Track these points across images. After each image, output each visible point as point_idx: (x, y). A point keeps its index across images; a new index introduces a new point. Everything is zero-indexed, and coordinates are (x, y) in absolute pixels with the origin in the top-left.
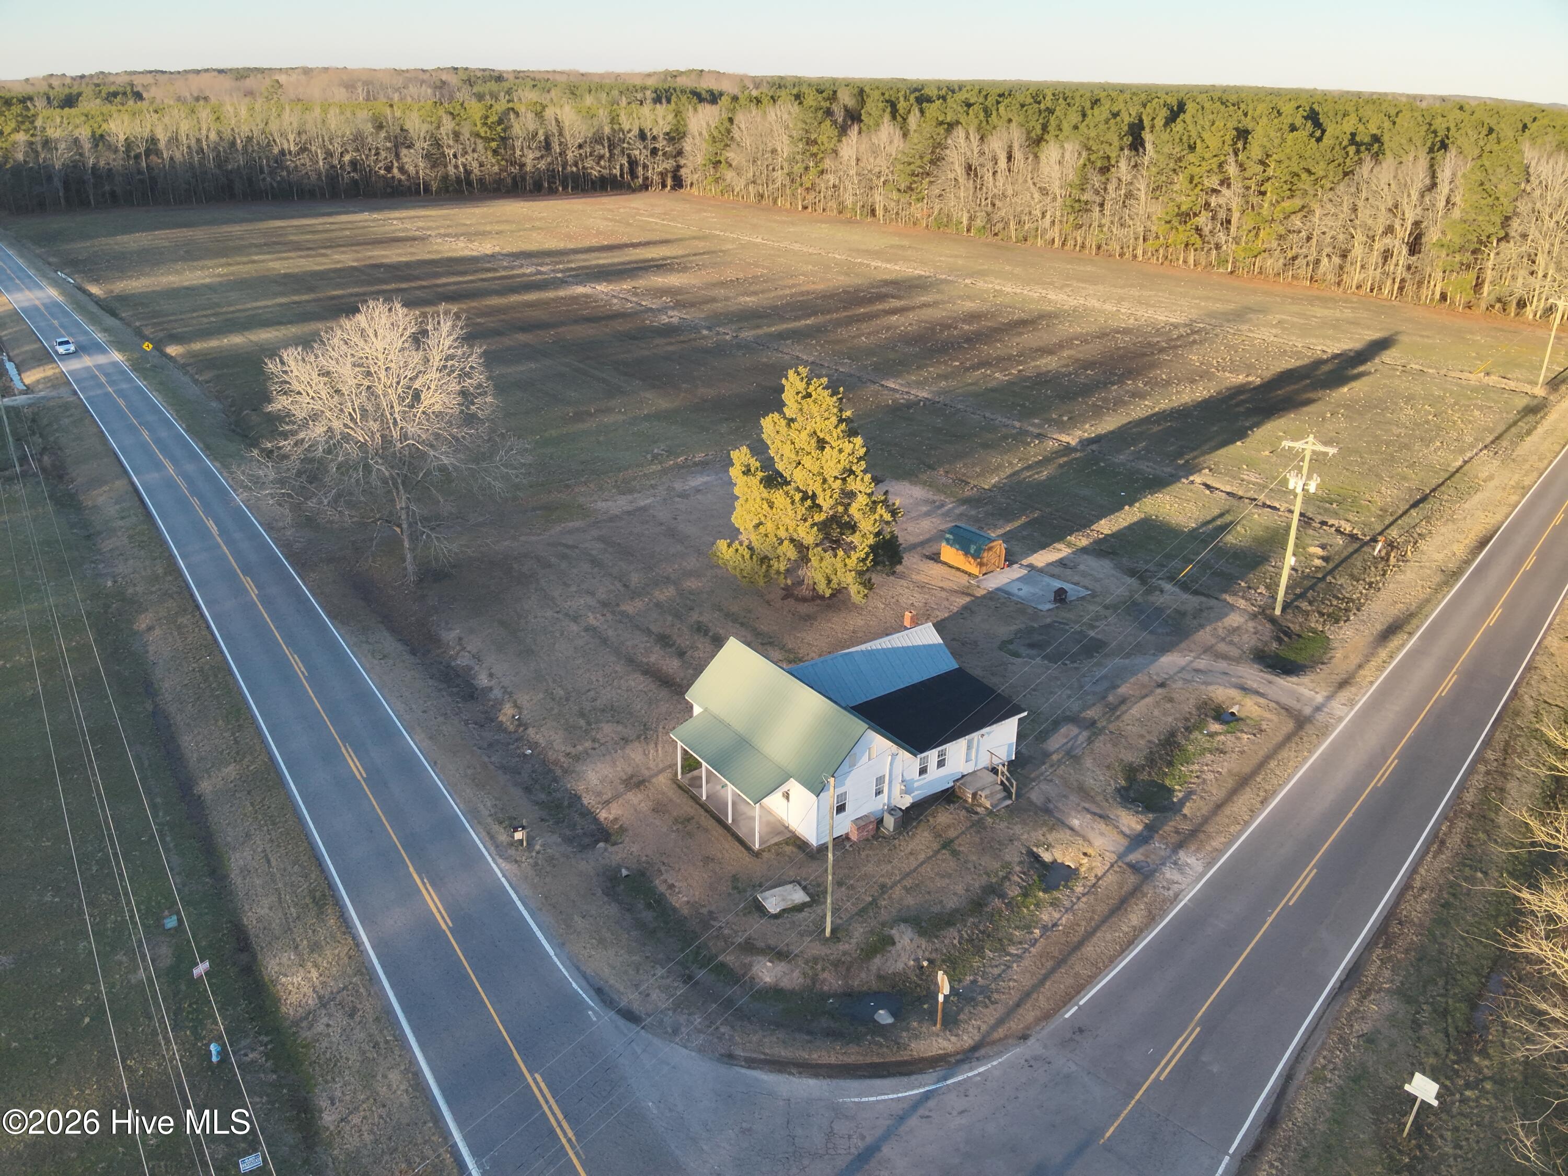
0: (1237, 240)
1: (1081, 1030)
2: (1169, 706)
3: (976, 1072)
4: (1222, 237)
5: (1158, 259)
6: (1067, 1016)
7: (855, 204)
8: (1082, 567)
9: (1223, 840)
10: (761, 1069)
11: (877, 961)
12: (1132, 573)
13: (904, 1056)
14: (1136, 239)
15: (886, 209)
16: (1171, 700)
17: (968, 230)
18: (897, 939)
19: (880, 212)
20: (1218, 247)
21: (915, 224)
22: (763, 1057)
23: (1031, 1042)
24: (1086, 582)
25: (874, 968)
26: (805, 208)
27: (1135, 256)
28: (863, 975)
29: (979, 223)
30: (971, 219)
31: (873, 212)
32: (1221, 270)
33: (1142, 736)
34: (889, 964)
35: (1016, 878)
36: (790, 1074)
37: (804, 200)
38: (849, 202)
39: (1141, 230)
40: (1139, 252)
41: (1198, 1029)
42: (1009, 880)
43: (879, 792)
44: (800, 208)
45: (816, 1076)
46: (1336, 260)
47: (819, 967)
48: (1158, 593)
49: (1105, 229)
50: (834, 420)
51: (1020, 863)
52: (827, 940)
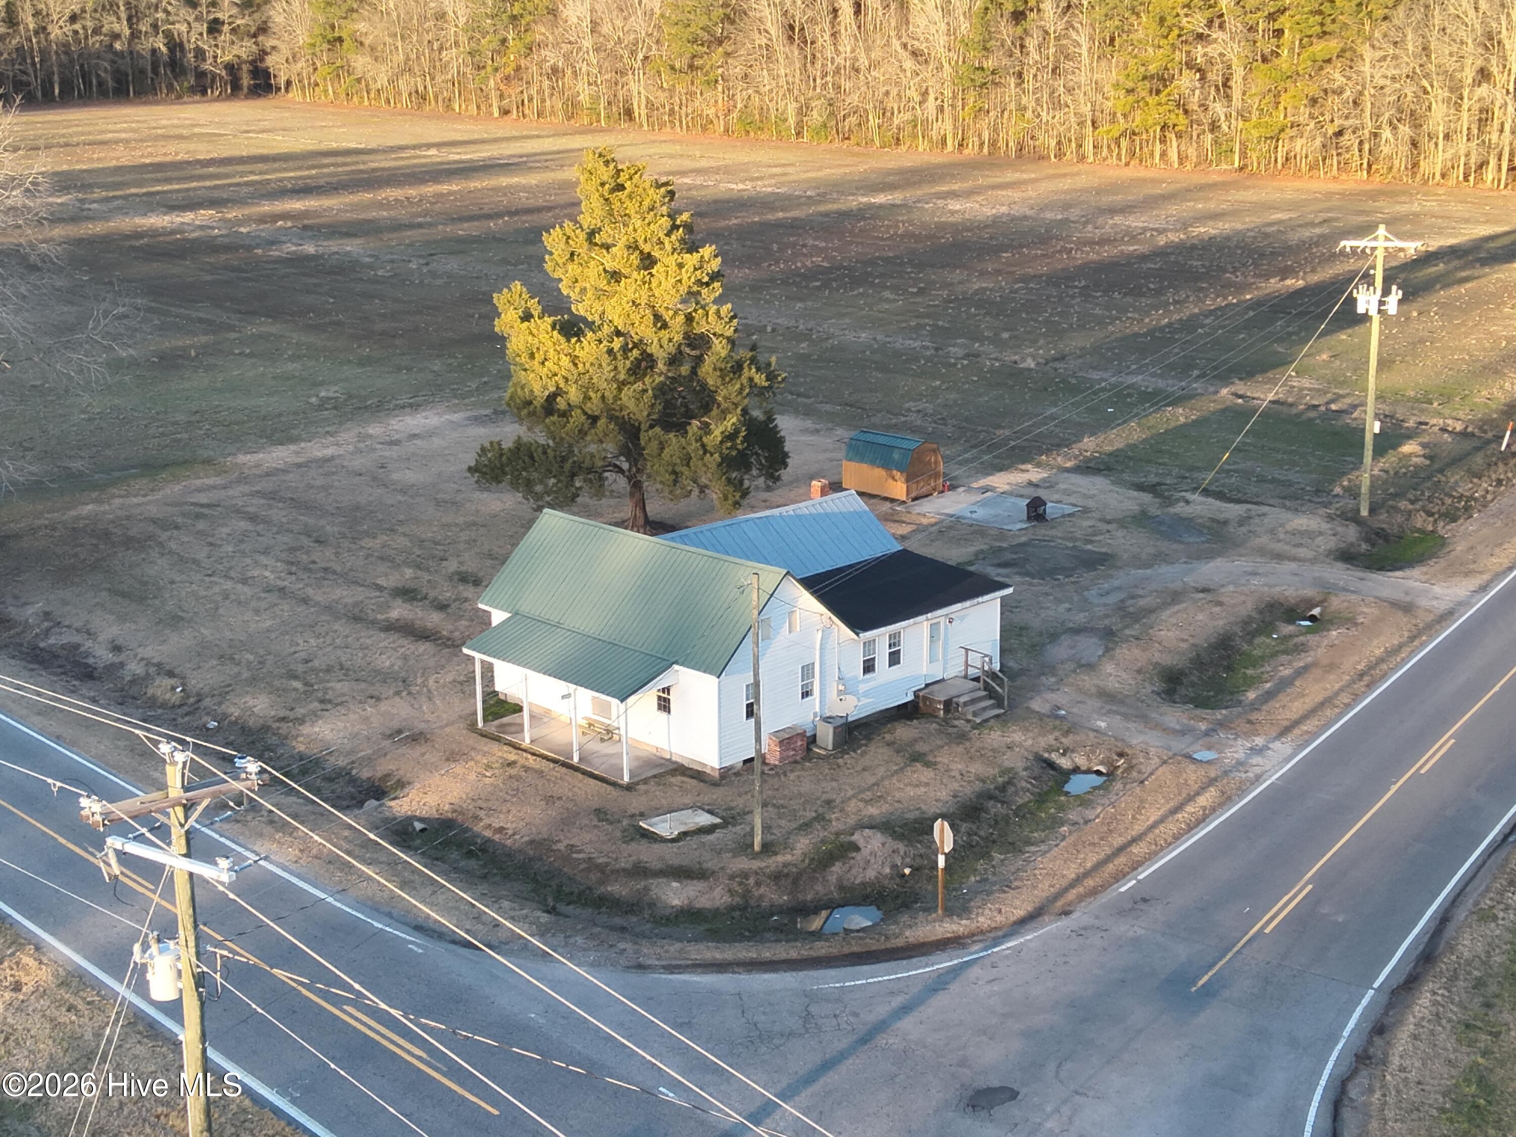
0: (1243, 115)
1: (1145, 900)
2: (1217, 609)
3: (1003, 947)
4: (1219, 108)
5: (1119, 158)
6: (1123, 889)
7: (595, 99)
8: (1062, 486)
9: (1317, 723)
10: (693, 972)
11: (837, 868)
12: (1140, 488)
13: (899, 942)
14: (1081, 124)
15: (650, 105)
16: (1220, 604)
17: (799, 134)
18: (861, 843)
19: (641, 111)
20: (1214, 127)
21: (704, 129)
22: (690, 962)
23: (1074, 916)
24: (1073, 500)
25: (833, 879)
26: (506, 112)
27: (1082, 158)
28: (819, 887)
29: (816, 117)
30: (803, 111)
31: (629, 113)
32: (1224, 167)
33: (1183, 640)
34: (854, 871)
35: (1024, 784)
36: (734, 972)
37: (502, 97)
38: (584, 99)
39: (1086, 109)
40: (1089, 147)
41: (1310, 887)
42: (1014, 785)
43: (806, 694)
44: (496, 115)
45: (776, 970)
46: (1405, 130)
47: (751, 881)
48: (1182, 504)
49: (1029, 114)
50: (665, 222)
51: (1026, 769)
52: (757, 854)
